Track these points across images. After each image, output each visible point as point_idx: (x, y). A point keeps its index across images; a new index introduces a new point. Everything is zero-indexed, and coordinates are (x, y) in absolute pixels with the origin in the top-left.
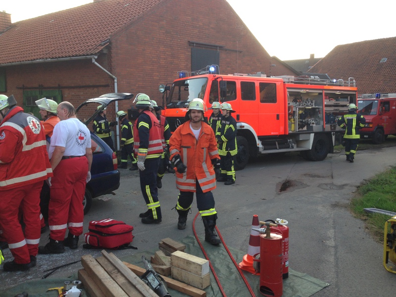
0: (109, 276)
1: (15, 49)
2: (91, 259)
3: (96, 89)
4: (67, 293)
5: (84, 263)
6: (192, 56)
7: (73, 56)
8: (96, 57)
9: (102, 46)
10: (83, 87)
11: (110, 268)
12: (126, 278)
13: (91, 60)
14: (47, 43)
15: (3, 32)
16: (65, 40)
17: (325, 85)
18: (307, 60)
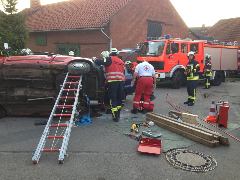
3: (99, 45)
6: (148, 27)
7: (90, 28)
8: (103, 29)
9: (106, 22)
10: (92, 44)
13: (100, 30)
17: (222, 45)
18: (200, 27)
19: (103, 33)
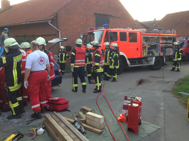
0: (57, 123)
1: (13, 18)
2: (49, 115)
3: (50, 37)
4: (38, 131)
5: (46, 117)
6: (96, 20)
7: (40, 21)
8: (50, 21)
9: (53, 15)
10: (44, 35)
11: (58, 120)
12: (65, 124)
13: (48, 22)
14: (27, 15)
15: (7, 10)
16: (36, 13)
17: (161, 33)
18: (152, 21)
19: (50, 25)
